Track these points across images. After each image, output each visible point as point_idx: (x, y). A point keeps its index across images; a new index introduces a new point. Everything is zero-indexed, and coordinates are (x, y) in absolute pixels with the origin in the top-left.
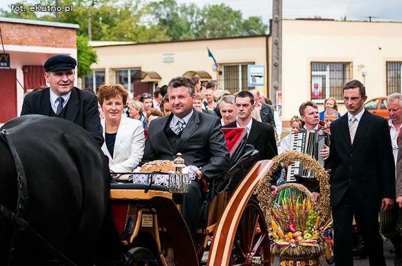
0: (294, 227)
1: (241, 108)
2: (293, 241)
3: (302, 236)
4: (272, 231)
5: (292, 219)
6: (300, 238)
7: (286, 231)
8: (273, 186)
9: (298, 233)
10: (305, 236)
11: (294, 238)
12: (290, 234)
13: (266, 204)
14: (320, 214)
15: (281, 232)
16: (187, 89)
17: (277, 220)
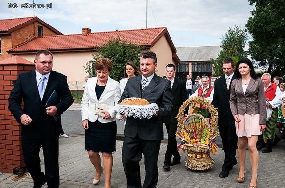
0: (196, 136)
1: (169, 72)
2: (195, 144)
3: (200, 141)
4: (184, 137)
5: (195, 132)
6: (199, 143)
7: (192, 138)
8: (186, 115)
9: (198, 140)
10: (202, 142)
11: (196, 142)
12: (194, 140)
13: (182, 123)
14: (211, 131)
15: (189, 138)
16: (152, 60)
17: (187, 132)
